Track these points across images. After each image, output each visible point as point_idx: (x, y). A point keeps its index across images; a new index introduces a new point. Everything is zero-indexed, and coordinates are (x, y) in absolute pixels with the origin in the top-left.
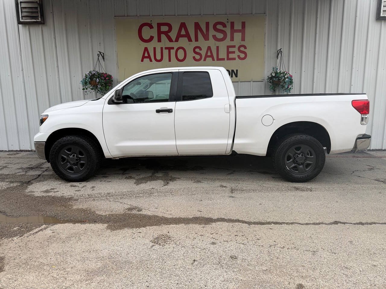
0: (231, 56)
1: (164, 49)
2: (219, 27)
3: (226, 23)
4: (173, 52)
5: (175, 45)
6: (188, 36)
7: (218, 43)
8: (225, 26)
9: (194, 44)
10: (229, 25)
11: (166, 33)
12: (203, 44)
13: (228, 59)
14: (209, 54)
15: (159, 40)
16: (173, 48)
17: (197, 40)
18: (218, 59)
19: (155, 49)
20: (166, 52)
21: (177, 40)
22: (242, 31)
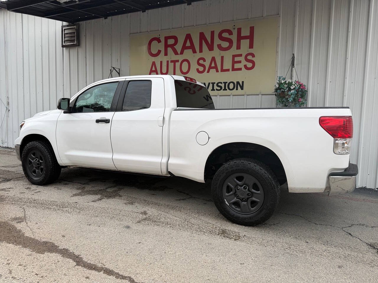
0: (237, 66)
1: (170, 62)
2: (225, 35)
3: (232, 30)
4: (178, 65)
5: (180, 58)
6: (192, 47)
7: (223, 53)
8: (230, 33)
9: (198, 55)
10: (235, 33)
11: (172, 46)
12: (207, 55)
13: (234, 69)
14: (213, 65)
15: (166, 54)
16: (178, 61)
17: (201, 51)
18: (223, 70)
19: (161, 62)
20: (171, 65)
21: (182, 53)
22: (251, 38)
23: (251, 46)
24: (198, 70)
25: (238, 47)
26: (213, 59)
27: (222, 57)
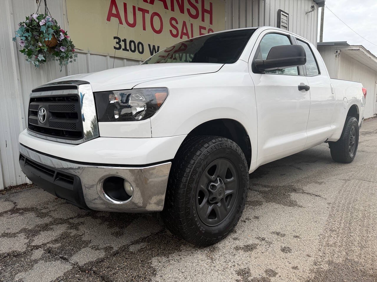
1: (137, 9)
4: (148, 17)
5: (150, 8)
7: (192, 20)
8: (197, 1)
9: (170, 13)
10: (200, 2)
14: (185, 31)
17: (173, 9)
19: (125, 5)
20: (139, 15)
21: (152, 2)
22: (210, 12)
23: (211, 23)
24: (171, 31)
25: (203, 20)
26: (184, 24)
27: (192, 25)
